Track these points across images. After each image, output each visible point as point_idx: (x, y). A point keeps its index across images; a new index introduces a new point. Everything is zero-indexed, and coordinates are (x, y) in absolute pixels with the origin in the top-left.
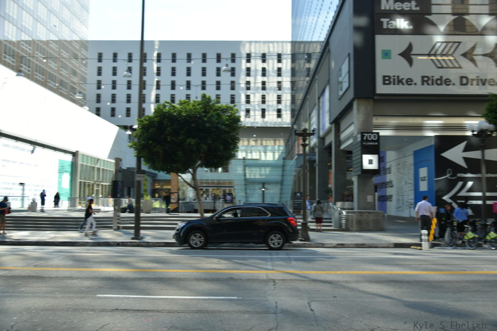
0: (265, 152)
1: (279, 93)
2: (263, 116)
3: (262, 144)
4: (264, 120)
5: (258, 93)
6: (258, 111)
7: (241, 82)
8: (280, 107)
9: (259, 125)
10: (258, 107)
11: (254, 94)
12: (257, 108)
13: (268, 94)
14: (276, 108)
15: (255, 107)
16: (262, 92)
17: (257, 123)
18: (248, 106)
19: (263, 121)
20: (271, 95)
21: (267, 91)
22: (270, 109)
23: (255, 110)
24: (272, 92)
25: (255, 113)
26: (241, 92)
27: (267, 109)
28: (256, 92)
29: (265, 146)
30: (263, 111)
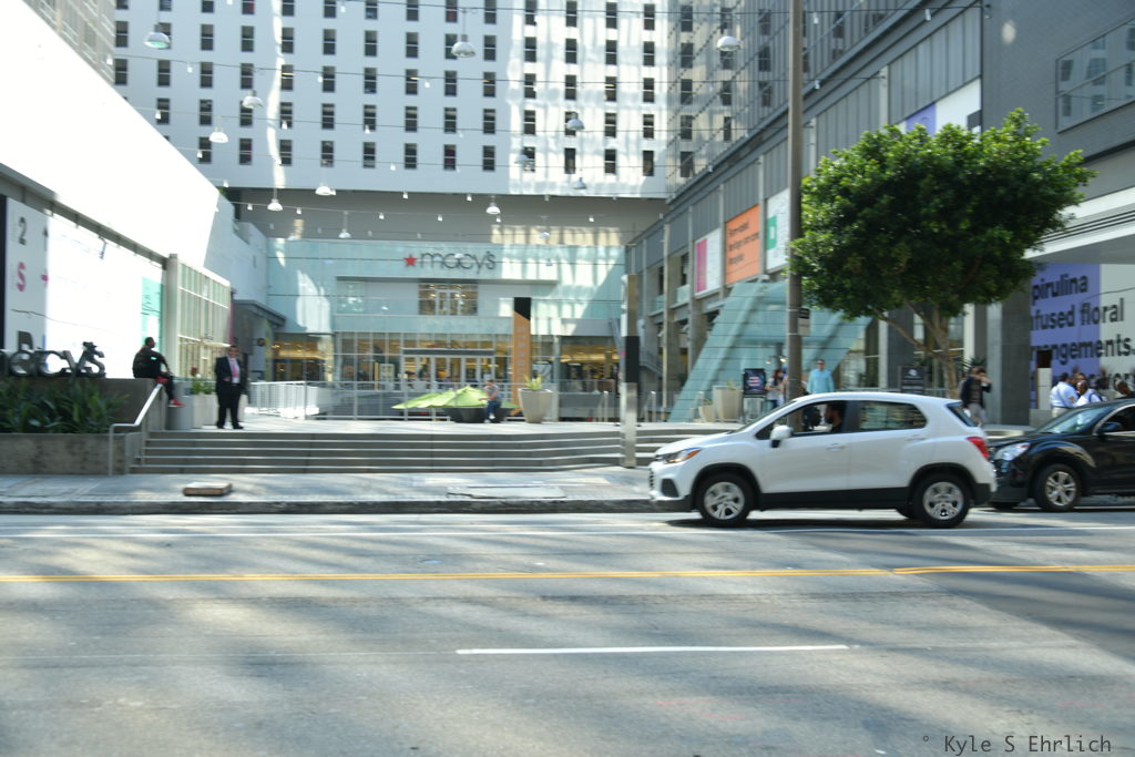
0: (573, 264)
1: (611, 107)
2: (570, 167)
3: (561, 242)
4: (570, 179)
5: (557, 105)
6: (556, 153)
7: (511, 75)
8: (612, 143)
9: (557, 192)
10: (556, 143)
11: (545, 107)
12: (552, 145)
13: (582, 108)
14: (602, 149)
15: (547, 142)
16: (566, 106)
17: (553, 185)
18: (529, 142)
19: (569, 181)
20: (588, 112)
21: (581, 100)
22: (587, 149)
23: (547, 151)
24: (592, 104)
25: (546, 159)
26: (510, 102)
27: (578, 150)
28: (549, 104)
29: (570, 247)
30: (570, 154)
